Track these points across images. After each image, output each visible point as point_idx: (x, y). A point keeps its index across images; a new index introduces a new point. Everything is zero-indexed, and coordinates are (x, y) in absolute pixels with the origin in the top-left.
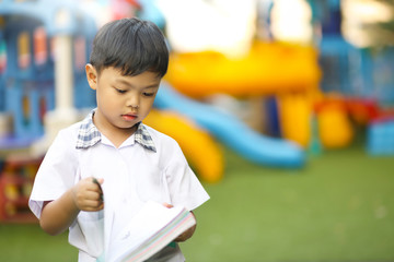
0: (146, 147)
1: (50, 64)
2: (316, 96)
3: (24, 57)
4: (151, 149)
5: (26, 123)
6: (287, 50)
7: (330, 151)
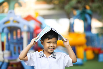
0: (54, 57)
1: (22, 38)
2: (85, 47)
3: (15, 37)
4: (55, 58)
5: (15, 53)
6: (78, 35)
7: (89, 61)
